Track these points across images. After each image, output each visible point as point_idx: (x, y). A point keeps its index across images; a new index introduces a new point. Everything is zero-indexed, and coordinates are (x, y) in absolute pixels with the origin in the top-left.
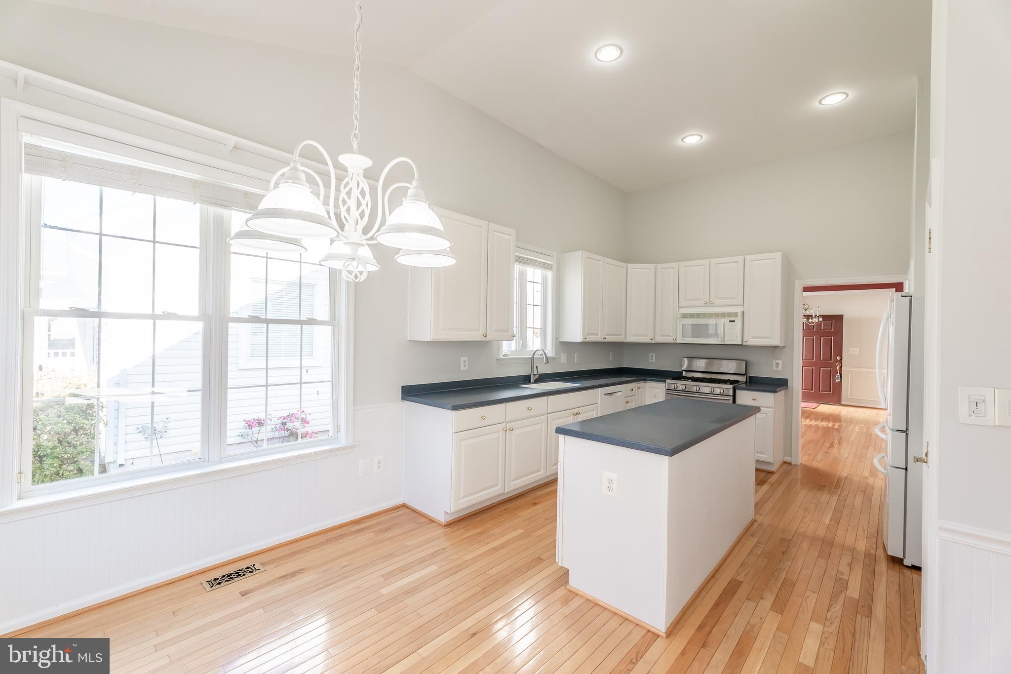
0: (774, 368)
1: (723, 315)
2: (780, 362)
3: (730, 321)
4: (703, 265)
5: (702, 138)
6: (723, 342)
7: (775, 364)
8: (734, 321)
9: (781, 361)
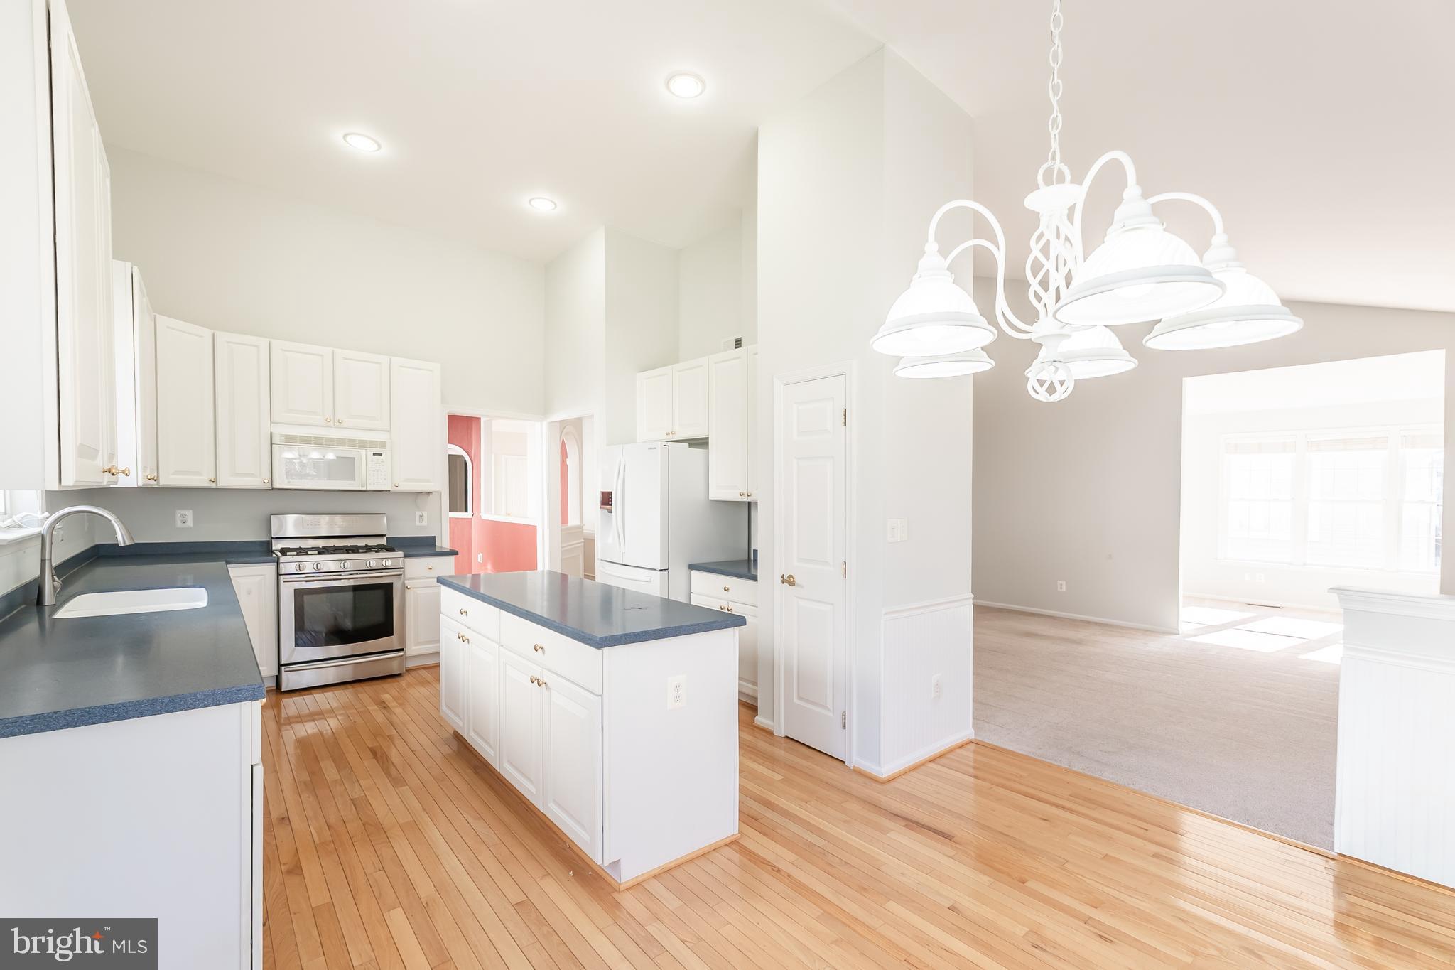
0: (418, 523)
1: (363, 444)
2: (425, 514)
3: (374, 454)
4: (321, 355)
5: (378, 150)
6: (364, 487)
7: (417, 518)
8: (381, 455)
9: (426, 512)
